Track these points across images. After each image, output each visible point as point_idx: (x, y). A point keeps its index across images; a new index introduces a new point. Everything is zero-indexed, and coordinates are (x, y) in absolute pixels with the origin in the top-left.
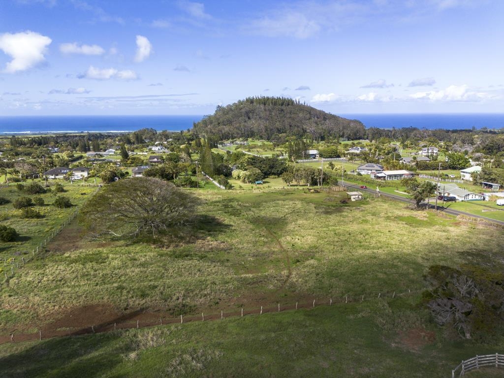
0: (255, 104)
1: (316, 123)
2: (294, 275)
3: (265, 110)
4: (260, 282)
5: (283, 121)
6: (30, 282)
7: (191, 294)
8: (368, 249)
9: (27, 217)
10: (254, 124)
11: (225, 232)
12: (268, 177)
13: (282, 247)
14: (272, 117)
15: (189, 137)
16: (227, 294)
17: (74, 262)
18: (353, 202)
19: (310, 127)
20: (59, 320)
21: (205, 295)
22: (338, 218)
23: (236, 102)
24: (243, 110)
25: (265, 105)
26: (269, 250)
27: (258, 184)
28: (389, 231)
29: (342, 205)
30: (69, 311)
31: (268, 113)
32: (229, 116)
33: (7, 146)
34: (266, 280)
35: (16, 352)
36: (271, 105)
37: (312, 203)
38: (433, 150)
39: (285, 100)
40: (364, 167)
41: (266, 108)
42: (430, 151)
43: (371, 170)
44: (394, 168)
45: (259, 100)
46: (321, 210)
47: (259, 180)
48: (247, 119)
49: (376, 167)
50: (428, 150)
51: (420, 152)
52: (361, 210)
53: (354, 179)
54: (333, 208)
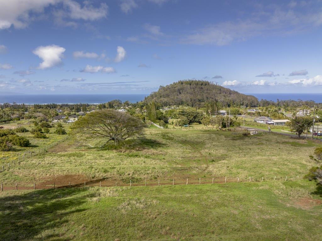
0: (184, 84)
1: (225, 96)
2: (211, 167)
3: (191, 88)
4: (186, 170)
5: (203, 95)
6: (33, 163)
7: (138, 173)
8: (265, 156)
9: (37, 137)
10: (183, 97)
11: (163, 147)
12: (192, 124)
13: (202, 154)
14: (195, 93)
15: (142, 105)
16: (163, 174)
17: (63, 156)
18: (252, 135)
19: (221, 98)
20: (49, 181)
21: (148, 173)
22: (242, 142)
23: (172, 84)
24: (177, 88)
25: (190, 85)
26: (193, 156)
27: (185, 126)
28: (279, 149)
29: (244, 136)
30: (56, 177)
31: (192, 90)
32: (167, 92)
33: (32, 108)
34: (190, 169)
35: (18, 194)
36: (194, 85)
37: (223, 135)
38: (307, 111)
39: (204, 82)
40: (258, 118)
41: (191, 87)
42: (305, 112)
43: (263, 121)
44: (280, 119)
45: (187, 82)
46: (229, 138)
47: (186, 125)
48: (179, 94)
49: (267, 119)
50: (303, 111)
51: (298, 113)
52: (257, 138)
53: (252, 125)
54: (238, 138)
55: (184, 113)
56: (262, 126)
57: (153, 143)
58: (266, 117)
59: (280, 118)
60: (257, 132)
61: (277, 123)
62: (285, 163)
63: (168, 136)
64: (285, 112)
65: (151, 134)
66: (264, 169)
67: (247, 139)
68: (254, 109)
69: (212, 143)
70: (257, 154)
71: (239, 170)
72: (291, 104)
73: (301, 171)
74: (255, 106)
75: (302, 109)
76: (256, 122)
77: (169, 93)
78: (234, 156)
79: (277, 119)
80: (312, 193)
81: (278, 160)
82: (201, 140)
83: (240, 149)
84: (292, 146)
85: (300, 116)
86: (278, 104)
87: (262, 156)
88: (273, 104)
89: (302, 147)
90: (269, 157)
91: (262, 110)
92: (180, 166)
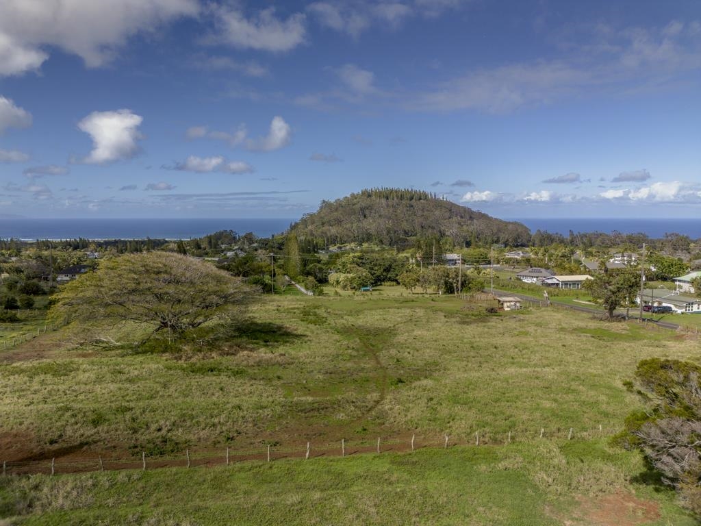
0: (373, 198)
1: (459, 223)
3: (388, 206)
4: (323, 409)
5: (413, 220)
13: (378, 363)
14: (396, 215)
17: (18, 372)
18: (506, 312)
19: (451, 228)
23: (349, 196)
24: (357, 207)
25: (387, 199)
26: (355, 366)
27: (365, 290)
28: (564, 346)
29: (488, 314)
31: (391, 210)
32: (338, 214)
33: (31, 250)
34: (335, 406)
36: (395, 199)
37: (442, 311)
38: (630, 256)
39: (416, 192)
40: (526, 272)
41: (390, 203)
42: (625, 258)
43: (537, 277)
44: (573, 275)
45: (380, 192)
46: (454, 320)
47: (366, 286)
48: (362, 217)
49: (544, 272)
50: (623, 256)
51: (611, 260)
52: (517, 319)
53: (510, 286)
54: (473, 317)
55: (364, 261)
56: (533, 290)
57: (274, 332)
58: (543, 270)
59: (572, 273)
60: (518, 304)
61: (566, 283)
62: (572, 388)
63: (315, 314)
64: (586, 257)
65: (277, 310)
66: (519, 404)
67: (494, 321)
68: (520, 252)
69: (413, 330)
70: (511, 360)
71: (457, 408)
72: (598, 242)
73: (610, 410)
74: (523, 246)
75: (620, 252)
76: (520, 279)
77: (342, 217)
78: (455, 366)
79: (566, 275)
80: (635, 480)
81: (556, 377)
82: (389, 325)
83: (472, 347)
84: (593, 339)
85: (615, 267)
86: (572, 242)
87: (521, 367)
88: (562, 241)
89: (615, 342)
90: (536, 369)
91: (536, 254)
92: (310, 399)
